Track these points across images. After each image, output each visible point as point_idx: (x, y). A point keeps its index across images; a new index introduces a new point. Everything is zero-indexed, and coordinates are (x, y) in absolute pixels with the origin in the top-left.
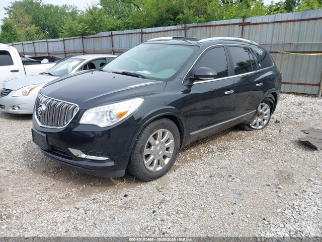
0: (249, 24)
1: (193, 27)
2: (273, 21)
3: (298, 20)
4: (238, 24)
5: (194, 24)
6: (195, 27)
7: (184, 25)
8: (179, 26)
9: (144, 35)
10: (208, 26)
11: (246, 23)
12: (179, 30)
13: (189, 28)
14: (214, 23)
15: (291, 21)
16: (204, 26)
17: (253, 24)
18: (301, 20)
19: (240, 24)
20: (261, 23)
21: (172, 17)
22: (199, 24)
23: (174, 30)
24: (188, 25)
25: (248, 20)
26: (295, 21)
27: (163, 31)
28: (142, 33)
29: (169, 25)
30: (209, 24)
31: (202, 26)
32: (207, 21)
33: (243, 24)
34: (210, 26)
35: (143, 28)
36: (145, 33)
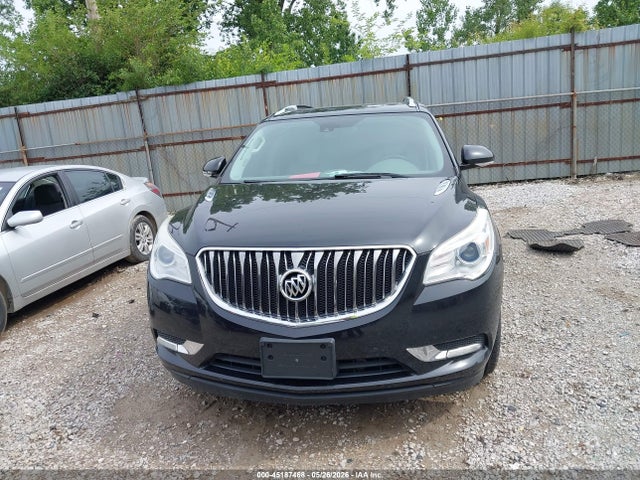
0: (274, 84)
1: (156, 95)
2: (317, 77)
3: (357, 75)
4: (253, 85)
5: (159, 90)
6: (161, 95)
7: (133, 93)
8: (122, 96)
9: (24, 121)
10: (192, 91)
11: (267, 82)
12: (123, 102)
13: (148, 97)
14: (202, 85)
15: (346, 76)
16: (182, 92)
17: (283, 84)
18: (362, 75)
19: (257, 85)
20: (297, 83)
21: (96, 77)
22: (170, 89)
23: (110, 104)
24: (143, 92)
25: (270, 78)
26: (352, 76)
27: (80, 108)
28: (19, 116)
29: (92, 95)
30: (191, 87)
31: (177, 93)
32: (187, 82)
33: (264, 85)
34: (195, 91)
35: (18, 104)
36: (28, 115)
